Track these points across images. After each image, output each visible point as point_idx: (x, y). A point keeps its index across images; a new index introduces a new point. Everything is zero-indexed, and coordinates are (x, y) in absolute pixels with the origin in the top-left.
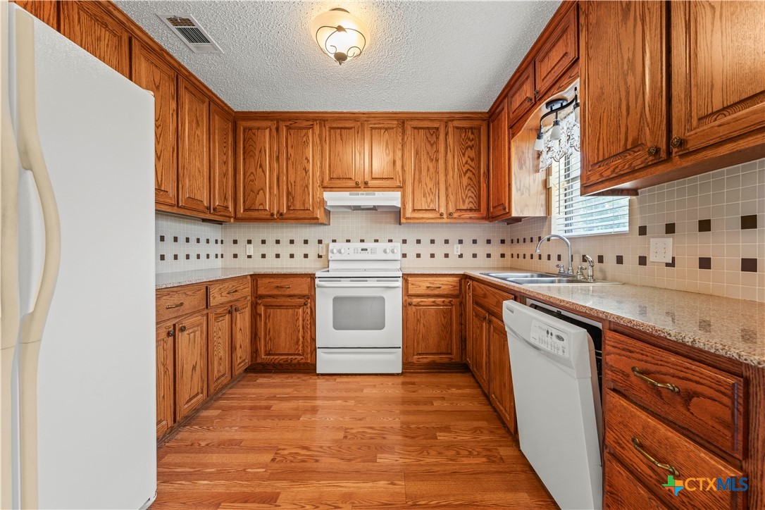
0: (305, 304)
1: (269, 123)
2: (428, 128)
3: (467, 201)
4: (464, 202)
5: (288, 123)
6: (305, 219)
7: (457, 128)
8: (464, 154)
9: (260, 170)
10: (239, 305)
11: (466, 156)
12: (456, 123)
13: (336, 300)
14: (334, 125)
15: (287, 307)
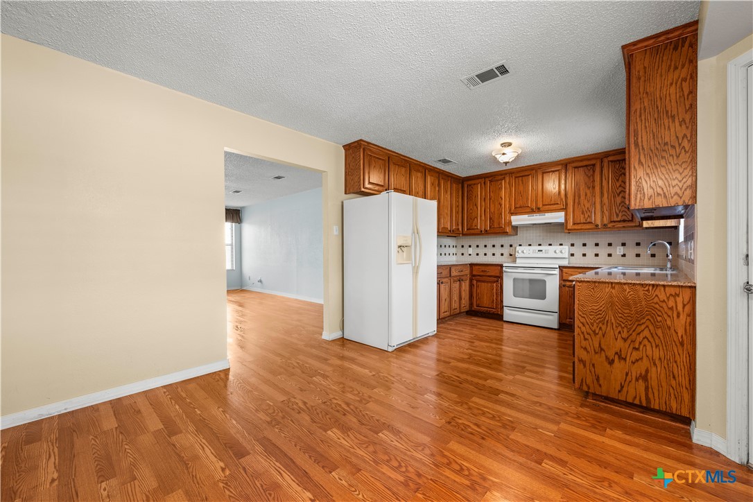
0: (497, 281)
1: (480, 180)
2: (586, 166)
3: (620, 215)
4: (617, 215)
5: (490, 179)
6: (499, 233)
7: (612, 161)
8: (618, 180)
9: (475, 207)
10: (463, 278)
11: (620, 181)
12: (611, 158)
13: (515, 280)
14: (518, 175)
15: (488, 282)
